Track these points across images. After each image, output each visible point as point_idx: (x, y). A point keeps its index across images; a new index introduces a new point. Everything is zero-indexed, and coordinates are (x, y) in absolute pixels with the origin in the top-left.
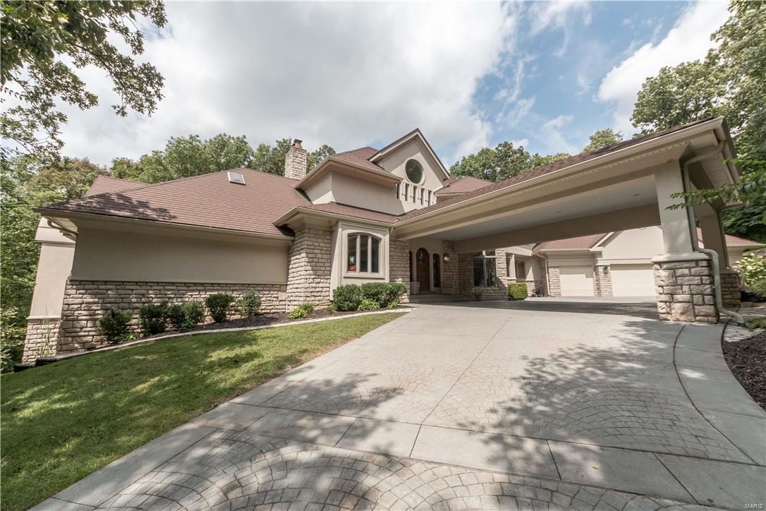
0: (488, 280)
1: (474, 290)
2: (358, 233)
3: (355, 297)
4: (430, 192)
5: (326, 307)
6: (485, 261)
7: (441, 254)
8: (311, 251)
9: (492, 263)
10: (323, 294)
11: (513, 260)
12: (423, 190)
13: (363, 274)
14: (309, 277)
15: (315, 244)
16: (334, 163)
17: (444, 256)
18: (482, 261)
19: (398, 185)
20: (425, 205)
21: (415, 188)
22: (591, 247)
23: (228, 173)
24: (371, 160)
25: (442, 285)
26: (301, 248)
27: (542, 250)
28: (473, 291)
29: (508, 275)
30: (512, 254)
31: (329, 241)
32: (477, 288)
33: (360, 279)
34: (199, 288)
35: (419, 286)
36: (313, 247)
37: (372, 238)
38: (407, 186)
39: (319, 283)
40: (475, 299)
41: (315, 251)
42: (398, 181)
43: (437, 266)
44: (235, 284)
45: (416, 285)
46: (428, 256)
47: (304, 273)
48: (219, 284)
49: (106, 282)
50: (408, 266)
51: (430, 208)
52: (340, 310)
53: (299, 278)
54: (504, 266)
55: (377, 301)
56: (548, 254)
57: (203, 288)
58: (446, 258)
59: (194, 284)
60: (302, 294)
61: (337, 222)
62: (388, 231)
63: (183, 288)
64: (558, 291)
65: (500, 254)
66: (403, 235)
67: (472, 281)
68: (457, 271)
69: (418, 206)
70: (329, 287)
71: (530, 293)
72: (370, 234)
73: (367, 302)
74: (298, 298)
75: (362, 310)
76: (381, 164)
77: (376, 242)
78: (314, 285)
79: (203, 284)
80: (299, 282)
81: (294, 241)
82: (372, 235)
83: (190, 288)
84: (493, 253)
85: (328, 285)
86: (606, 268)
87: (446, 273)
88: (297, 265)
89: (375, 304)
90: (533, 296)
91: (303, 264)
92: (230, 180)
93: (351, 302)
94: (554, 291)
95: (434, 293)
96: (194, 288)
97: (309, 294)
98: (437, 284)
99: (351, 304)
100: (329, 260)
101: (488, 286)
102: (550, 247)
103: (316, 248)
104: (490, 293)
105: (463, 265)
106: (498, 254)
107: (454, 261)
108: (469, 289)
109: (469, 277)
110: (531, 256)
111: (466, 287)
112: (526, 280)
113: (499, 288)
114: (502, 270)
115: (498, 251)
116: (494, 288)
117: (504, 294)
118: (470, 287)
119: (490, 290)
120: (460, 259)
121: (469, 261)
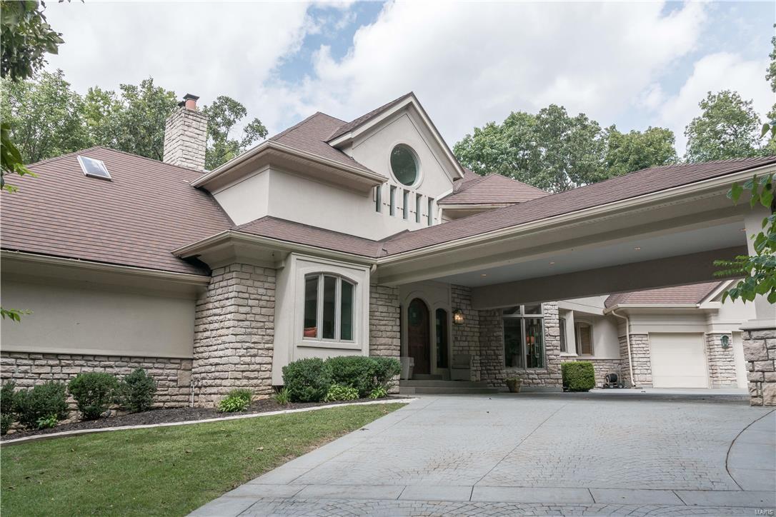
0: (529, 357)
1: (506, 373)
2: (320, 273)
3: (320, 380)
4: (430, 200)
5: (267, 397)
6: (524, 323)
7: (449, 309)
8: (245, 302)
9: (535, 327)
10: (262, 375)
11: (570, 322)
12: (418, 196)
13: (328, 343)
14: (239, 345)
15: (251, 290)
16: (274, 151)
17: (455, 312)
18: (518, 321)
19: (377, 188)
20: (424, 224)
21: (406, 192)
22: (700, 302)
23: (79, 158)
24: (333, 144)
25: (451, 362)
26: (226, 296)
27: (620, 305)
28: (504, 376)
29: (563, 349)
30: (570, 311)
31: (272, 286)
32: (510, 370)
33: (325, 350)
34: (51, 362)
35: (413, 364)
36: (247, 296)
37: (343, 281)
38: (393, 188)
39: (255, 356)
40: (508, 389)
41: (251, 302)
42: (379, 182)
43: (442, 329)
44: (108, 357)
45: (409, 362)
46: (428, 312)
47: (233, 338)
50: (397, 329)
51: (431, 229)
52: (296, 399)
53: (222, 347)
54: (556, 331)
55: (354, 386)
56: (630, 312)
57: (57, 362)
58: (458, 318)
59: (44, 354)
60: (229, 375)
61: (288, 255)
62: (368, 270)
64: (648, 377)
65: (550, 310)
66: (392, 278)
67: (502, 358)
68: (476, 339)
69: (411, 225)
70: (271, 364)
71: (600, 382)
72: (339, 275)
73: (336, 387)
74: (218, 382)
75: (331, 401)
76: (349, 152)
77: (348, 287)
78: (247, 359)
79: (57, 355)
80: (221, 353)
81: (209, 283)
82: (342, 277)
83: (37, 362)
84: (538, 310)
85: (269, 360)
86: (725, 338)
87: (457, 344)
88: (216, 325)
89: (352, 392)
90: (606, 386)
91: (231, 323)
92: (86, 172)
93: (314, 387)
94: (642, 378)
95: (438, 377)
96: (44, 362)
97: (239, 375)
98: (443, 362)
99: (314, 391)
100: (271, 318)
101: (529, 366)
102: (632, 300)
103: (252, 297)
104: (532, 379)
105: (486, 330)
106: (546, 311)
107: (471, 322)
108: (497, 371)
109: (497, 352)
110: (602, 314)
111: (493, 368)
112: (593, 358)
113: (547, 369)
114: (552, 339)
115: (546, 307)
116: (539, 371)
117: (556, 381)
118: (499, 368)
119: (532, 374)
120: (482, 319)
121: (496, 323)
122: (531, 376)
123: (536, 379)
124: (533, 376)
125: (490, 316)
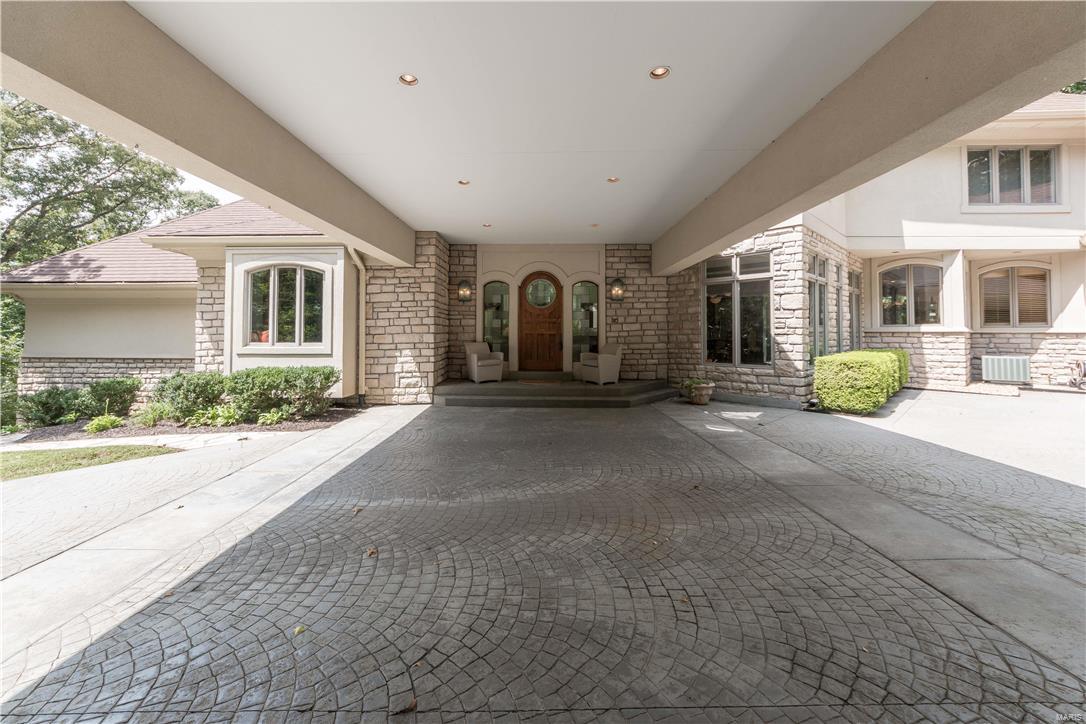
1: (705, 370)
2: (271, 266)
7: (600, 280)
9: (757, 295)
13: (285, 348)
17: (612, 283)
18: (728, 287)
32: (711, 366)
37: (305, 272)
44: (182, 359)
46: (561, 289)
48: (162, 359)
49: (50, 359)
54: (795, 301)
58: (618, 291)
63: (122, 365)
65: (784, 264)
67: (701, 346)
72: (297, 265)
79: (143, 360)
83: (130, 365)
84: (763, 265)
87: (616, 327)
96: (134, 365)
101: (744, 361)
104: (747, 383)
105: (677, 305)
106: (777, 267)
107: (649, 294)
108: (692, 367)
109: (691, 336)
110: (1077, 247)
111: (685, 361)
112: (1051, 331)
113: (774, 369)
114: (787, 314)
115: (778, 259)
116: (759, 369)
117: (791, 389)
118: (694, 361)
119: (747, 374)
120: (672, 288)
121: (692, 293)
122: (744, 378)
123: (752, 383)
124: (748, 378)
125: (684, 283)
